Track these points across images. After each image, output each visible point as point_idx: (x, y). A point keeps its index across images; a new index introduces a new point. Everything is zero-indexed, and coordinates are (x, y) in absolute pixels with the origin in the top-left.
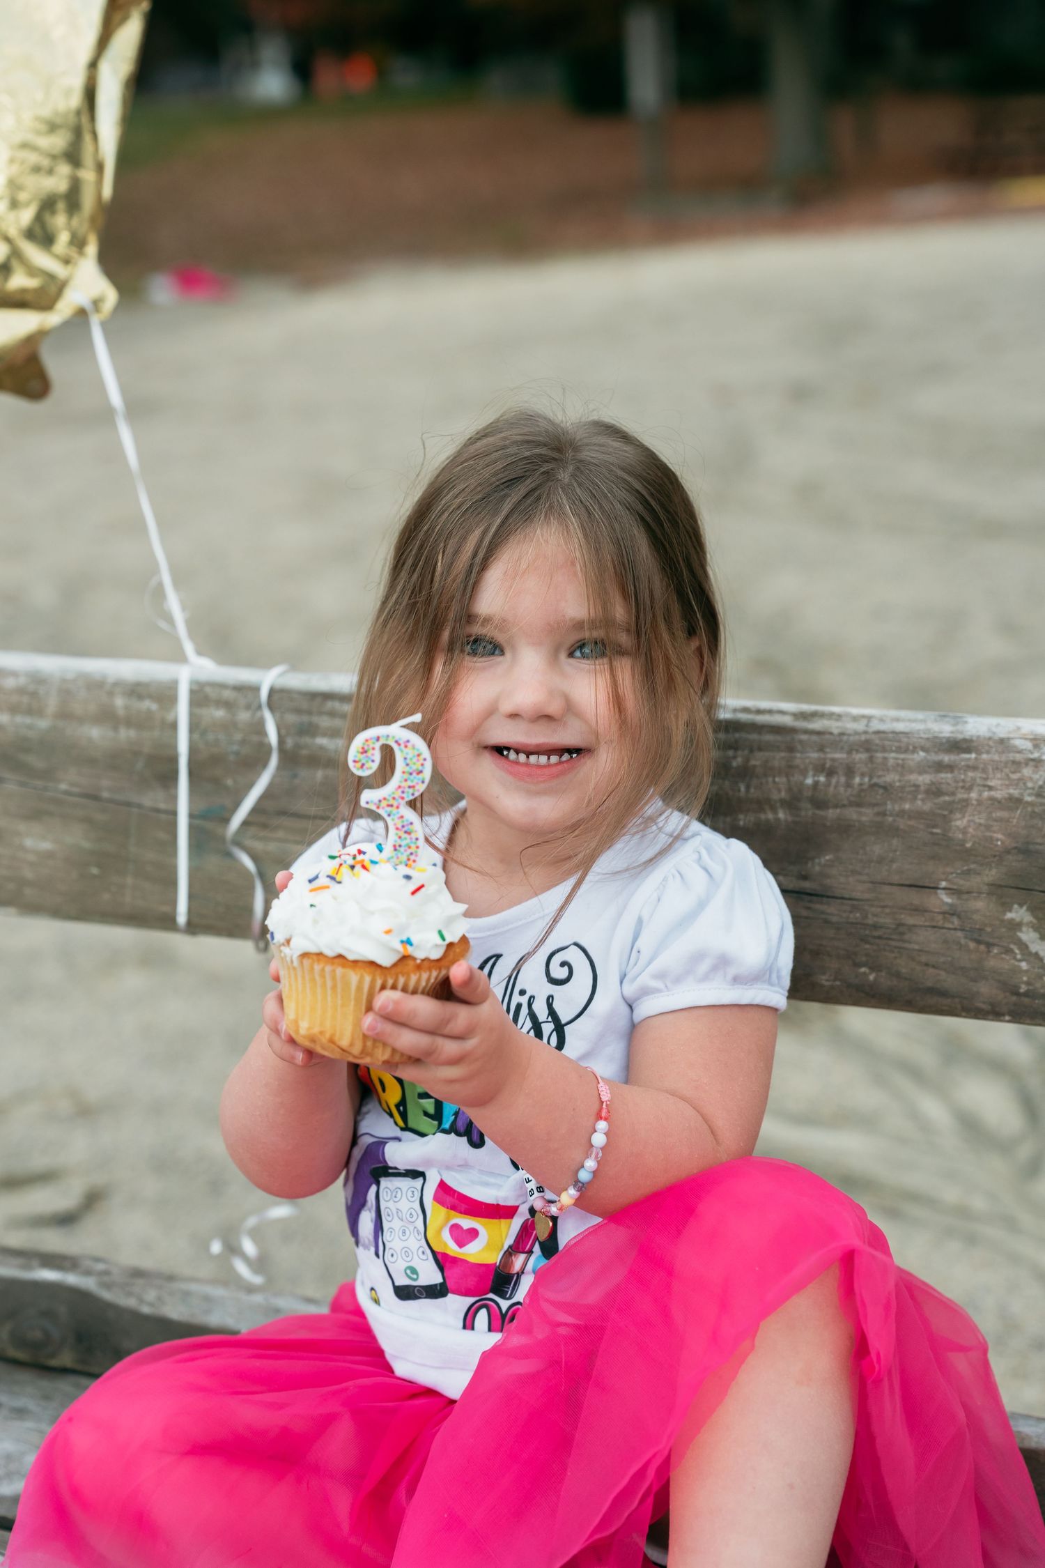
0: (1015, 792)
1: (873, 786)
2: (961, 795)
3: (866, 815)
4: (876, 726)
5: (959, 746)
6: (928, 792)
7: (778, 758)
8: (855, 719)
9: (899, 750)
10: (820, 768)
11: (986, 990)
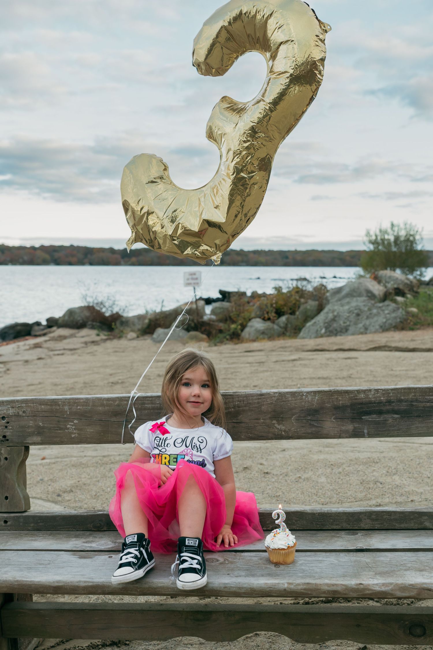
0: (272, 402)
1: (248, 403)
2: (263, 403)
3: (247, 408)
4: (247, 393)
5: (262, 395)
6: (257, 403)
7: (231, 400)
8: (243, 392)
9: (252, 397)
10: (238, 401)
11: (270, 435)
